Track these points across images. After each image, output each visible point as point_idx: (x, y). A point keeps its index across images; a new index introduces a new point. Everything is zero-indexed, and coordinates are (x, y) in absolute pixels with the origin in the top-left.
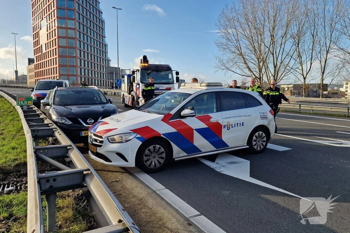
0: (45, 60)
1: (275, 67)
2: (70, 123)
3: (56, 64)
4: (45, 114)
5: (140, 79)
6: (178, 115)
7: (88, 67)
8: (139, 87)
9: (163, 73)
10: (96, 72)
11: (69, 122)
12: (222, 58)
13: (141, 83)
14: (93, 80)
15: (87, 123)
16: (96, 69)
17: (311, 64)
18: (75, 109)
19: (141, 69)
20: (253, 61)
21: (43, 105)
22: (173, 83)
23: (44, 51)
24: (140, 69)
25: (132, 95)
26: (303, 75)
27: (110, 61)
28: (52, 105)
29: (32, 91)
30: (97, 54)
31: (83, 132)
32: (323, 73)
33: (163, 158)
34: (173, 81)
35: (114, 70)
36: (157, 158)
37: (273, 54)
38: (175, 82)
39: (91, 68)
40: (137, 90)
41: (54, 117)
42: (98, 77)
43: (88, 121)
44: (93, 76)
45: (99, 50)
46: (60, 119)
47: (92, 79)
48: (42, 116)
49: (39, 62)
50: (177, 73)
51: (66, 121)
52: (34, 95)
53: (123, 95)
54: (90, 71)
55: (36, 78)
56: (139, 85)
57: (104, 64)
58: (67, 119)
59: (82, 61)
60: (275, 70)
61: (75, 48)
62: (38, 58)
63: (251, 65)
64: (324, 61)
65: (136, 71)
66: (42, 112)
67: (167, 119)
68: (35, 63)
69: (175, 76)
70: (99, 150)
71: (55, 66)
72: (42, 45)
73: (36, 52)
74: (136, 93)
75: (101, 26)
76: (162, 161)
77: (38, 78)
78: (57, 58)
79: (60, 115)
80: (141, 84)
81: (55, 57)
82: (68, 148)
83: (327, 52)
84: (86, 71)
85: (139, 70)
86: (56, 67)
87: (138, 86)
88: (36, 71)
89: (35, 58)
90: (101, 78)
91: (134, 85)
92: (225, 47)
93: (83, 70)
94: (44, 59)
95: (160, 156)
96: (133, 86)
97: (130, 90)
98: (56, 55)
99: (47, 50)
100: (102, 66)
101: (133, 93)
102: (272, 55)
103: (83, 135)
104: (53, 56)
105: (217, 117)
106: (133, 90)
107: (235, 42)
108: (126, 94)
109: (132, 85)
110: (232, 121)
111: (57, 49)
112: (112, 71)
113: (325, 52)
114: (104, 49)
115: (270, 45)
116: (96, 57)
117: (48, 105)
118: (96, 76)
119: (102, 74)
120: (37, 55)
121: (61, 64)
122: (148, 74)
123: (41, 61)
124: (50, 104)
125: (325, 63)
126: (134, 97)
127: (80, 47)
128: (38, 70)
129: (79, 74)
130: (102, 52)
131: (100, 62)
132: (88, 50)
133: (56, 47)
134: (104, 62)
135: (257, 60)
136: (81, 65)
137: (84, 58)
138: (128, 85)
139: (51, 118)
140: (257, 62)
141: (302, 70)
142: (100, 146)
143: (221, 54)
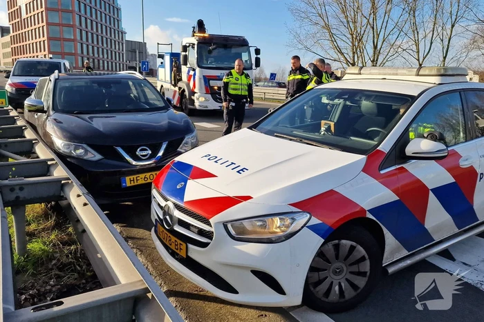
0: (27, 30)
1: (375, 47)
2: (98, 157)
3: (43, 37)
4: (34, 128)
5: (195, 61)
7: (93, 42)
8: (195, 74)
9: (234, 50)
10: (105, 50)
11: (94, 156)
12: (299, 32)
13: (199, 66)
14: (101, 62)
15: (137, 158)
16: (105, 45)
17: (431, 43)
18: (101, 123)
19: (198, 43)
20: (344, 38)
21: (29, 111)
22: (251, 68)
23: (24, 16)
24: (196, 43)
25: (180, 88)
26: (418, 60)
27: (125, 33)
28: (51, 113)
29: (8, 77)
30: (106, 22)
31: (128, 179)
32: (445, 58)
33: (363, 274)
34: (252, 64)
35: (137, 47)
36: (346, 274)
37: (373, 28)
38: (254, 67)
39: (98, 43)
40: (189, 80)
41: (60, 143)
42: (108, 58)
43: (138, 153)
44: (101, 56)
45: (108, 17)
46: (72, 148)
47: (99, 61)
48: (29, 134)
49: (18, 32)
50: (258, 51)
51: (86, 151)
52: (10, 85)
53: (162, 86)
54: (96, 48)
55: (14, 57)
56: (194, 70)
57: (117, 38)
58: (89, 149)
59: (84, 33)
60: (374, 52)
61: (72, 12)
62: (16, 27)
63: (341, 44)
64: (448, 39)
65: (189, 46)
66: (28, 122)
68: (12, 34)
69: (254, 56)
70: (195, 253)
71: (42, 39)
72: (20, 6)
73: (12, 16)
74: (188, 85)
76: (361, 282)
77: (17, 57)
78: (45, 27)
79: (73, 137)
80: (198, 70)
81: (41, 25)
83: (453, 26)
84: (90, 47)
85: (194, 44)
86: (44, 41)
87: (192, 73)
88: (13, 46)
89: (11, 26)
90: (112, 58)
91: (184, 69)
92: (303, 15)
93: (85, 46)
94: (25, 28)
95: (355, 268)
96: (181, 72)
97: (177, 79)
98: (43, 22)
99: (29, 15)
100: (113, 41)
101: (180, 84)
102: (371, 29)
103: (128, 184)
104: (38, 23)
106: (181, 80)
107: (319, 8)
108: (167, 86)
109: (179, 70)
111: (44, 13)
112: (133, 48)
113: (450, 26)
114: (116, 16)
115: (370, 14)
116: (104, 27)
117: (42, 111)
118: (106, 56)
119: (113, 52)
120: (14, 22)
121: (51, 36)
122: (210, 52)
123: (21, 32)
124: (45, 109)
125: (449, 43)
126: (184, 91)
127: (80, 11)
128: (16, 45)
129: (79, 52)
130: (112, 19)
131: (111, 36)
132: (91, 16)
133: (42, 10)
134: (117, 35)
135: (350, 36)
136: (81, 39)
137: (87, 27)
138: (171, 70)
139: (50, 145)
140: (351, 40)
141: (418, 52)
142: (204, 245)
143: (297, 25)
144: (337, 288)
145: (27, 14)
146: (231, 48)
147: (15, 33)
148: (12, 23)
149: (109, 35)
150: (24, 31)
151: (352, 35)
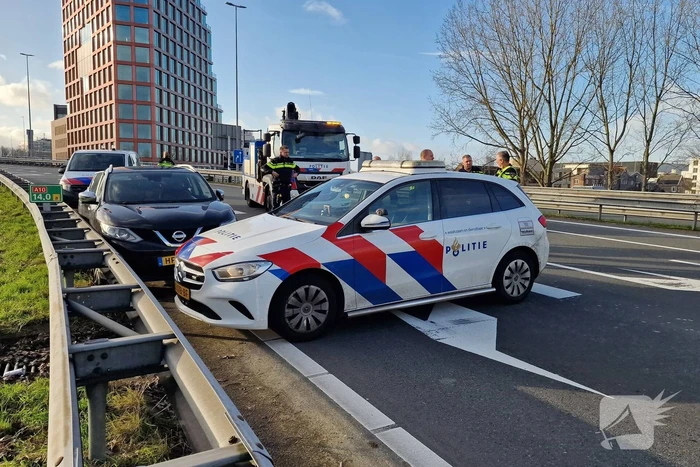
0: (89, 109)
1: (553, 128)
2: (139, 239)
3: (111, 118)
4: (87, 220)
6: (356, 225)
7: (176, 124)
9: (328, 139)
10: (193, 136)
11: (136, 238)
12: (447, 109)
14: (187, 150)
15: (172, 241)
16: (193, 128)
17: (625, 122)
18: (147, 211)
19: (284, 131)
20: (510, 117)
21: (84, 202)
22: (348, 159)
23: (86, 90)
24: (281, 130)
25: (264, 183)
26: (609, 145)
27: (222, 112)
28: (102, 203)
29: (62, 172)
30: (195, 98)
31: (164, 259)
32: (648, 142)
33: (323, 312)
34: (348, 155)
35: (229, 132)
36: (312, 312)
37: (549, 102)
38: (352, 157)
39: (183, 126)
41: (106, 228)
42: (196, 145)
43: (174, 236)
44: (187, 143)
45: (198, 90)
46: (117, 232)
47: (184, 149)
48: (81, 225)
49: (77, 113)
50: (356, 140)
51: (129, 234)
52: (65, 181)
53: (247, 181)
54: (180, 133)
55: (71, 146)
57: (210, 118)
58: (131, 232)
59: (165, 113)
60: (553, 134)
61: (150, 85)
62: (75, 106)
63: (506, 125)
64: (652, 117)
65: (274, 134)
66: (81, 216)
67: (332, 233)
68: (69, 115)
69: (351, 145)
70: (196, 295)
71: (109, 121)
72: (82, 79)
73: (69, 92)
75: (203, 40)
76: (322, 318)
77: (74, 146)
78: (114, 106)
79: (118, 223)
81: (108, 102)
82: (133, 290)
83: (659, 98)
84: (173, 132)
85: (278, 132)
86: (111, 124)
88: (70, 131)
89: (68, 105)
90: (202, 146)
92: (453, 86)
93: (165, 130)
94: (87, 107)
95: (318, 308)
98: (111, 99)
99: (93, 90)
100: (204, 123)
101: (265, 178)
102: (546, 104)
103: (164, 264)
104: (105, 101)
105: (433, 230)
107: (474, 76)
108: (253, 181)
110: (464, 239)
111: (113, 87)
112: (224, 133)
113: (654, 99)
114: (209, 88)
115: (544, 84)
116: (192, 104)
117: (94, 202)
118: (193, 142)
119: (204, 138)
120: (73, 98)
121: (121, 117)
122: (298, 141)
123: (81, 112)
124: (97, 200)
125: (654, 121)
126: (268, 187)
127: (161, 84)
128: (74, 130)
129: (158, 137)
130: (204, 93)
131: (201, 115)
132: (176, 90)
133: (110, 83)
134: (209, 114)
135: (517, 113)
136: (161, 121)
137: (169, 105)
138: (256, 162)
139: (98, 230)
140: (518, 118)
141: (608, 134)
142: (198, 287)
143: (445, 100)
144: (305, 322)
145: (90, 88)
146: (323, 136)
147: (74, 114)
148: (70, 100)
149: (198, 114)
150: (85, 110)
151: (520, 112)
